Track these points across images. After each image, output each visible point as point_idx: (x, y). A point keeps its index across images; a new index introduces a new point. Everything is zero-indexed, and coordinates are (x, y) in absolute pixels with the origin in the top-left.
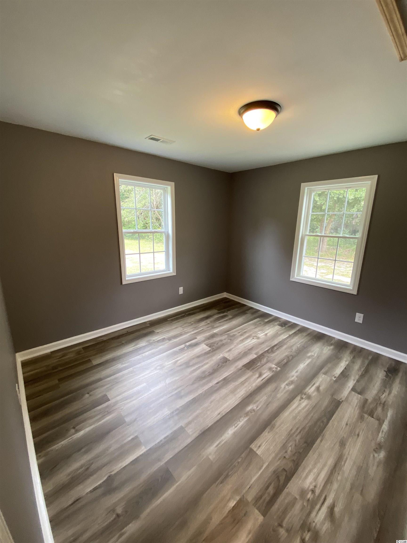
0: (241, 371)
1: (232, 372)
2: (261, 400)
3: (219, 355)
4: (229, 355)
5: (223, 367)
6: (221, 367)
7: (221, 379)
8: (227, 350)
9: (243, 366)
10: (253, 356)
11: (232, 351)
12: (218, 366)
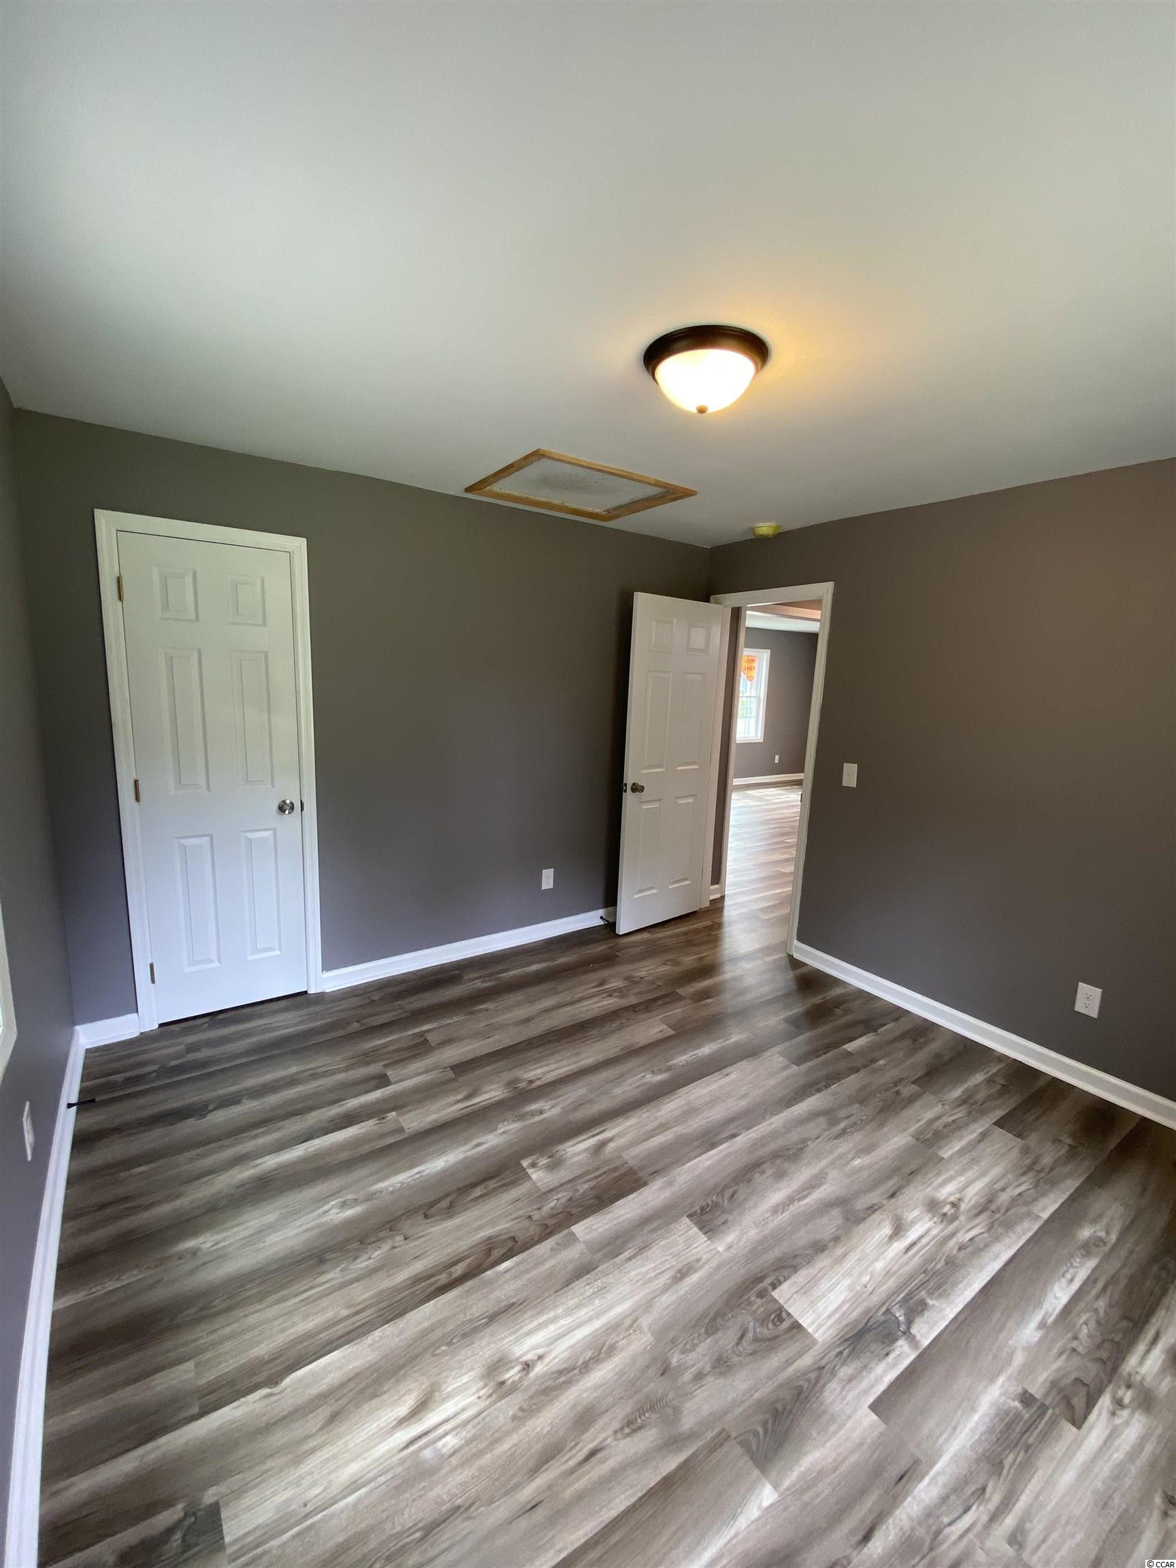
0: (658, 1167)
1: (689, 1164)
2: (629, 1088)
3: (730, 1247)
4: (689, 1244)
5: (716, 1186)
6: (722, 1192)
7: (724, 1146)
8: (694, 1278)
9: (645, 1184)
10: (589, 1229)
11: (671, 1273)
12: (732, 1196)
